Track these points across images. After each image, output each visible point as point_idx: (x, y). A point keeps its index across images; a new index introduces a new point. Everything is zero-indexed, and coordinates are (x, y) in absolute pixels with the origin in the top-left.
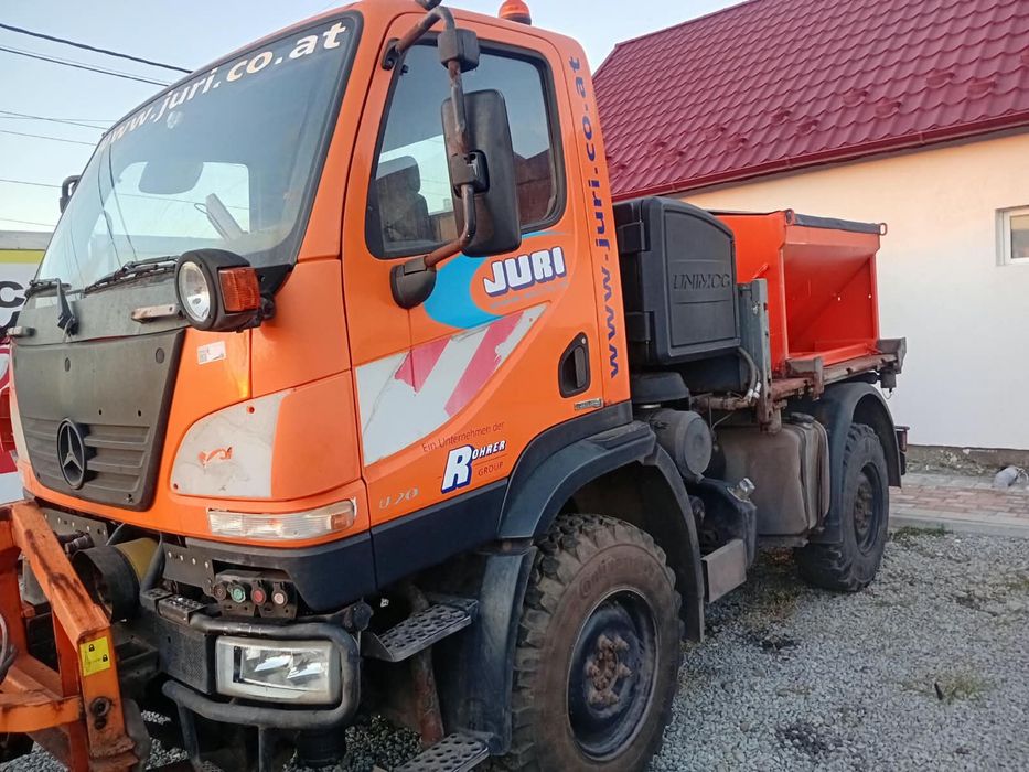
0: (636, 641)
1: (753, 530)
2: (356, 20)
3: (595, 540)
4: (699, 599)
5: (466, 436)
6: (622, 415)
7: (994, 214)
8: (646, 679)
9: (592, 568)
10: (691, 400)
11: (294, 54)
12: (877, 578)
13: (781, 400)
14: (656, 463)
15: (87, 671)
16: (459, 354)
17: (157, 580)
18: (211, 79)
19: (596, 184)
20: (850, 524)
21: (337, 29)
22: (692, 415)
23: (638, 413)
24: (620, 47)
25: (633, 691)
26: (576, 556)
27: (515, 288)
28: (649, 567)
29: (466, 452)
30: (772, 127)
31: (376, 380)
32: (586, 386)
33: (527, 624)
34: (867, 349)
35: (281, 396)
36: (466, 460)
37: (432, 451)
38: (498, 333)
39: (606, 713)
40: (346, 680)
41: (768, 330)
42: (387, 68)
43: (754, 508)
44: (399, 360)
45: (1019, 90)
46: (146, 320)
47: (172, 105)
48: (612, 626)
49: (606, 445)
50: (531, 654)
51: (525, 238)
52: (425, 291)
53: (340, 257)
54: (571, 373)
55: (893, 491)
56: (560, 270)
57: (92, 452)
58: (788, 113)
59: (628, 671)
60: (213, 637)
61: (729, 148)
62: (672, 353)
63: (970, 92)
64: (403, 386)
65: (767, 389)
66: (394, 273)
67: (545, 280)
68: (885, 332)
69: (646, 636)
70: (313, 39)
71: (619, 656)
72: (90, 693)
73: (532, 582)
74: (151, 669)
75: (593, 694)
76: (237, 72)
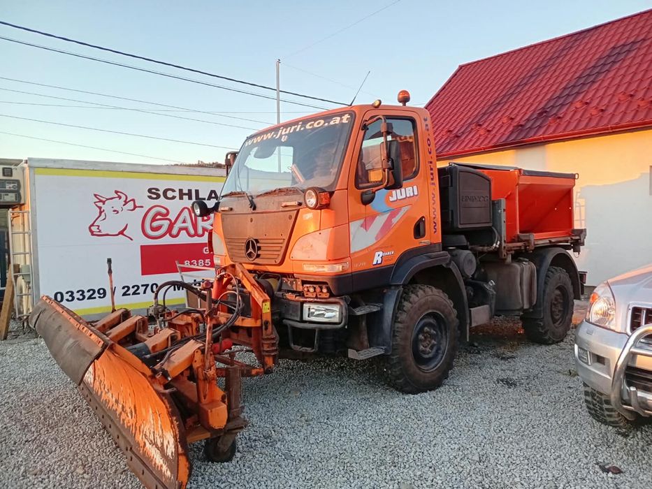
0: (439, 333)
1: (494, 301)
2: (353, 114)
3: (424, 291)
4: (466, 324)
5: (381, 248)
6: (437, 248)
7: (649, 168)
8: (442, 348)
9: (423, 301)
10: (470, 247)
11: (332, 123)
12: (565, 340)
13: (512, 250)
14: (451, 267)
15: (264, 311)
16: (380, 222)
17: (280, 290)
18: (299, 126)
19: (431, 162)
20: (548, 312)
21: (347, 116)
22: (468, 252)
23: (444, 248)
24: (461, 67)
25: (437, 351)
26: (418, 296)
27: (400, 200)
28: (445, 305)
29: (381, 253)
30: (537, 119)
31: (355, 226)
32: (424, 235)
33: (398, 315)
34: (567, 233)
35: (330, 230)
36: (381, 256)
37: (370, 252)
38: (393, 214)
39: (426, 356)
40: (344, 314)
41: (505, 220)
42: (363, 130)
43: (495, 293)
44: (362, 221)
46: (286, 206)
47: (283, 133)
48: (429, 325)
49: (430, 257)
50: (400, 325)
51: (404, 183)
52: (372, 199)
53: (347, 189)
54: (419, 230)
55: (576, 302)
56: (416, 193)
57: (259, 248)
58: (546, 112)
59: (435, 343)
60: (302, 303)
61: (513, 130)
62: (460, 226)
64: (362, 230)
65: (503, 244)
66: (362, 194)
67: (410, 197)
69: (444, 333)
70: (339, 118)
71: (433, 337)
72: (264, 319)
73: (401, 302)
74: (278, 317)
75: (421, 347)
76: (310, 126)
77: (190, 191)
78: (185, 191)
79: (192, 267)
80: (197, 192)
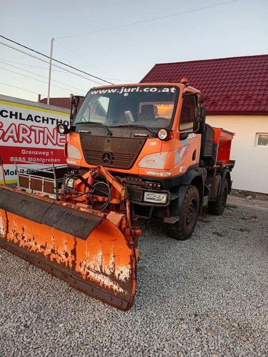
1: (210, 194)
4: (202, 205)
6: (198, 166)
7: (256, 134)
9: (192, 193)
12: (223, 213)
13: (217, 169)
15: (122, 195)
18: (138, 89)
21: (173, 89)
22: (205, 169)
24: (157, 65)
26: (190, 191)
28: (197, 196)
32: (195, 159)
34: (228, 161)
35: (167, 153)
36: (182, 168)
37: (178, 166)
39: (189, 221)
40: (169, 199)
41: (217, 154)
43: (210, 190)
45: (266, 105)
46: (138, 136)
47: (125, 91)
48: (191, 205)
53: (176, 131)
54: (194, 156)
56: (195, 136)
60: (144, 192)
62: (205, 155)
63: (255, 102)
66: (181, 134)
67: (193, 138)
68: (231, 158)
69: (195, 210)
70: (168, 89)
76: (147, 90)
77: (16, 113)
78: (14, 113)
79: (23, 161)
80: (21, 114)
